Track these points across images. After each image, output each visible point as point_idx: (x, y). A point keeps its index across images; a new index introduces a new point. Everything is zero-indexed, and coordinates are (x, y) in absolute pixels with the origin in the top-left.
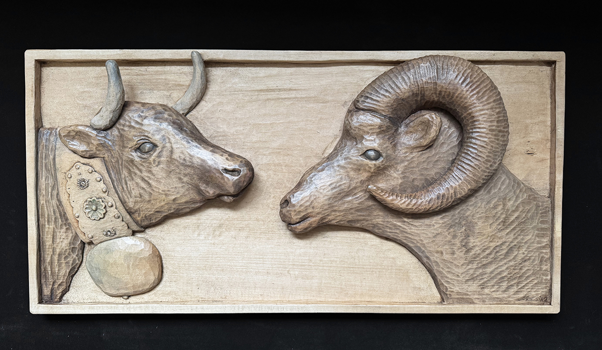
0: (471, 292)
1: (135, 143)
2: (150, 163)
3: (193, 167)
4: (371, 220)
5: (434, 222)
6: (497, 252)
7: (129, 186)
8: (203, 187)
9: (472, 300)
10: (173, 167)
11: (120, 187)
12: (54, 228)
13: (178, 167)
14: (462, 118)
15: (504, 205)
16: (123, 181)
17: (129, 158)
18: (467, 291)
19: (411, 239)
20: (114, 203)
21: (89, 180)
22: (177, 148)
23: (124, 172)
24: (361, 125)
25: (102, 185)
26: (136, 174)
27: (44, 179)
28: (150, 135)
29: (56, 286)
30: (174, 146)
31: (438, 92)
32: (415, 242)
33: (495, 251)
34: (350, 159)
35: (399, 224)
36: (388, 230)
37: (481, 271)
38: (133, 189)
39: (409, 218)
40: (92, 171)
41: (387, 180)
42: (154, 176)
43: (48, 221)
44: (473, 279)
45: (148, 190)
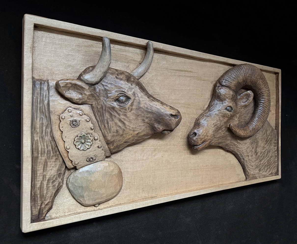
1: (115, 96)
2: (126, 110)
3: (152, 113)
4: (226, 142)
5: (247, 141)
7: (109, 125)
8: (156, 125)
9: (256, 177)
10: (140, 113)
11: (103, 126)
13: (143, 112)
14: (258, 94)
16: (106, 121)
17: (111, 105)
18: (255, 173)
19: (239, 150)
20: (98, 137)
21: (80, 120)
22: (142, 101)
23: (107, 115)
24: (225, 94)
25: (90, 125)
26: (115, 116)
28: (126, 91)
29: (43, 206)
30: (141, 99)
31: (251, 81)
33: (264, 154)
34: (221, 111)
35: (236, 143)
36: (232, 147)
37: (260, 163)
38: (113, 127)
39: (239, 140)
40: (83, 114)
41: (234, 121)
42: (128, 118)
44: (257, 167)
45: (123, 127)
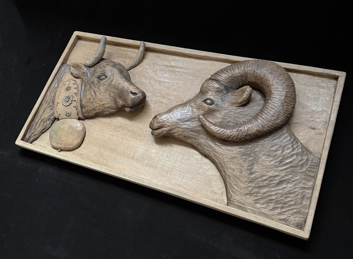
0: (247, 203)
1: (99, 74)
4: (198, 139)
6: (271, 181)
8: (118, 100)
9: (247, 209)
11: (83, 94)
12: (46, 107)
14: (266, 92)
15: (283, 151)
18: (245, 202)
20: (77, 100)
21: (72, 87)
22: (115, 80)
25: (76, 91)
27: (54, 84)
29: (33, 135)
32: (220, 160)
33: (270, 179)
34: (197, 102)
36: (206, 148)
37: (257, 190)
38: (88, 95)
40: (75, 84)
41: (214, 118)
42: (99, 90)
43: (46, 103)
44: (250, 194)
45: (94, 97)
